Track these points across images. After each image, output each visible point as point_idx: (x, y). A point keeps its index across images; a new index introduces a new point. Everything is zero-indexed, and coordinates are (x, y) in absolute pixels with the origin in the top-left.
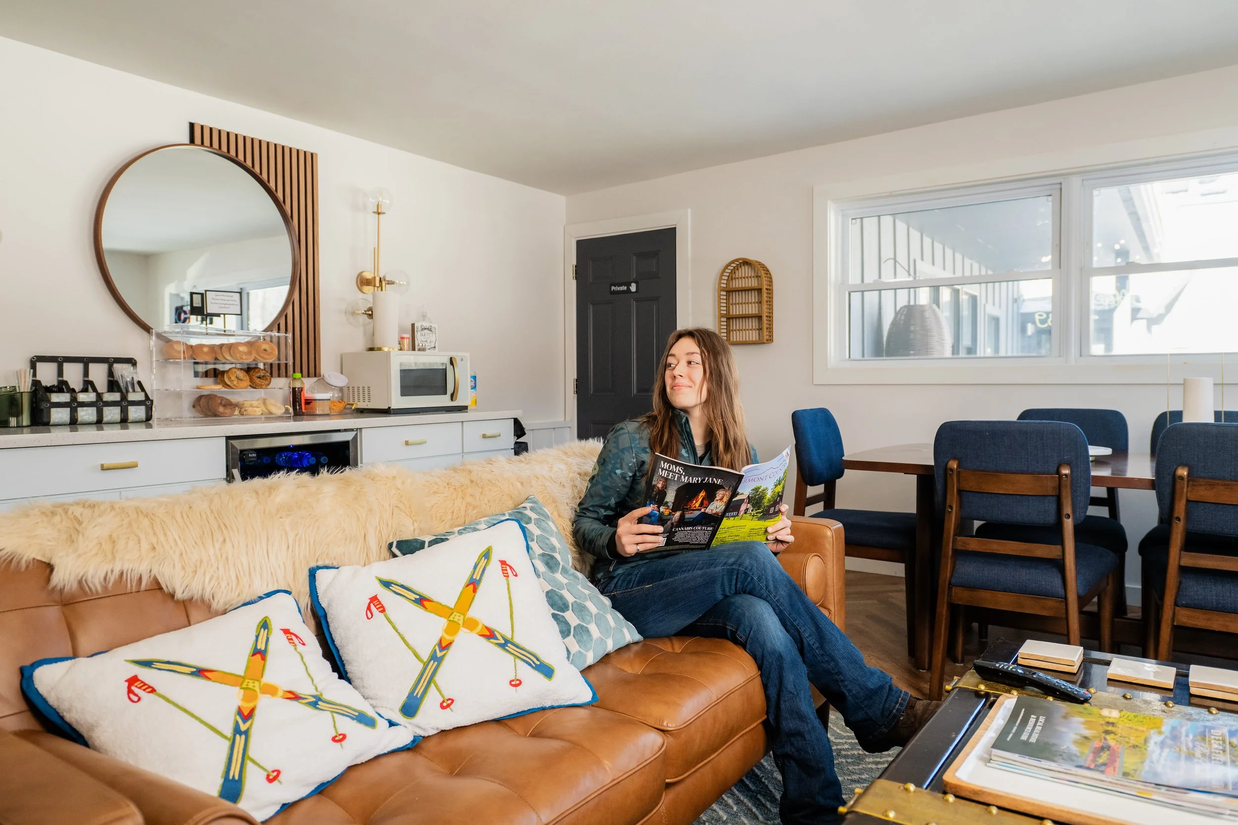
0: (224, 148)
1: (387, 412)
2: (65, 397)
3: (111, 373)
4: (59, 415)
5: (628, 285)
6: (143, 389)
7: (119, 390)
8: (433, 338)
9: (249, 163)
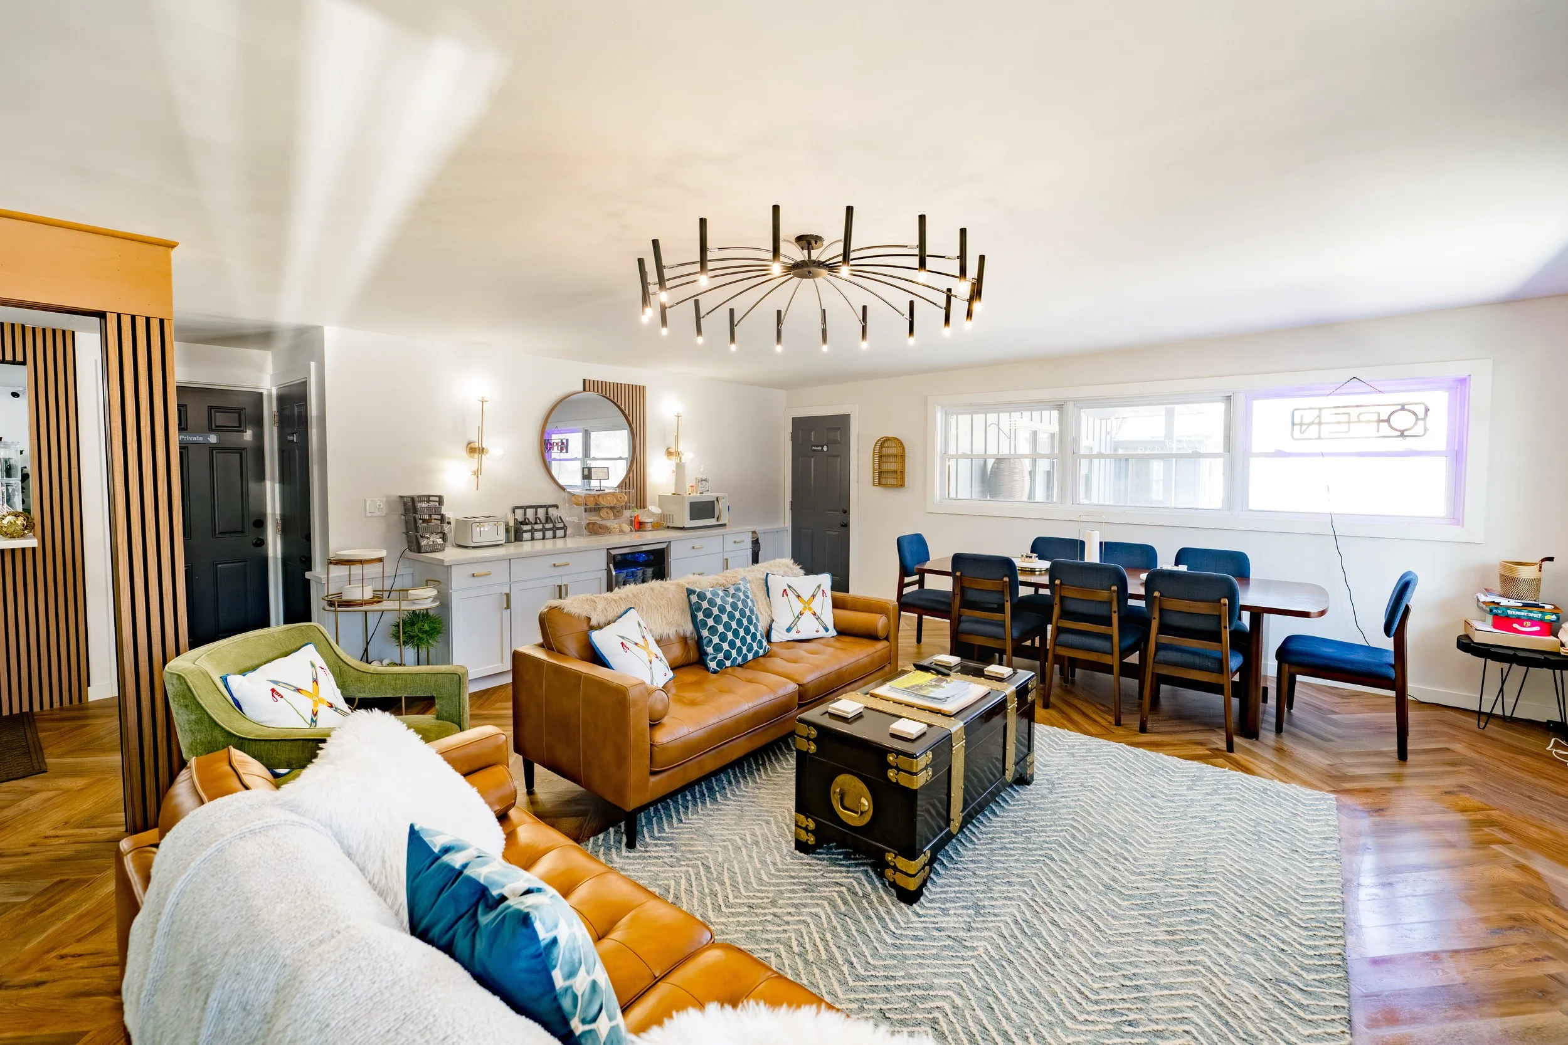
0: (604, 393)
1: (683, 529)
2: (528, 527)
3: (547, 513)
4: (527, 536)
5: (822, 447)
6: (562, 521)
7: (552, 522)
8: (707, 485)
9: (612, 397)
